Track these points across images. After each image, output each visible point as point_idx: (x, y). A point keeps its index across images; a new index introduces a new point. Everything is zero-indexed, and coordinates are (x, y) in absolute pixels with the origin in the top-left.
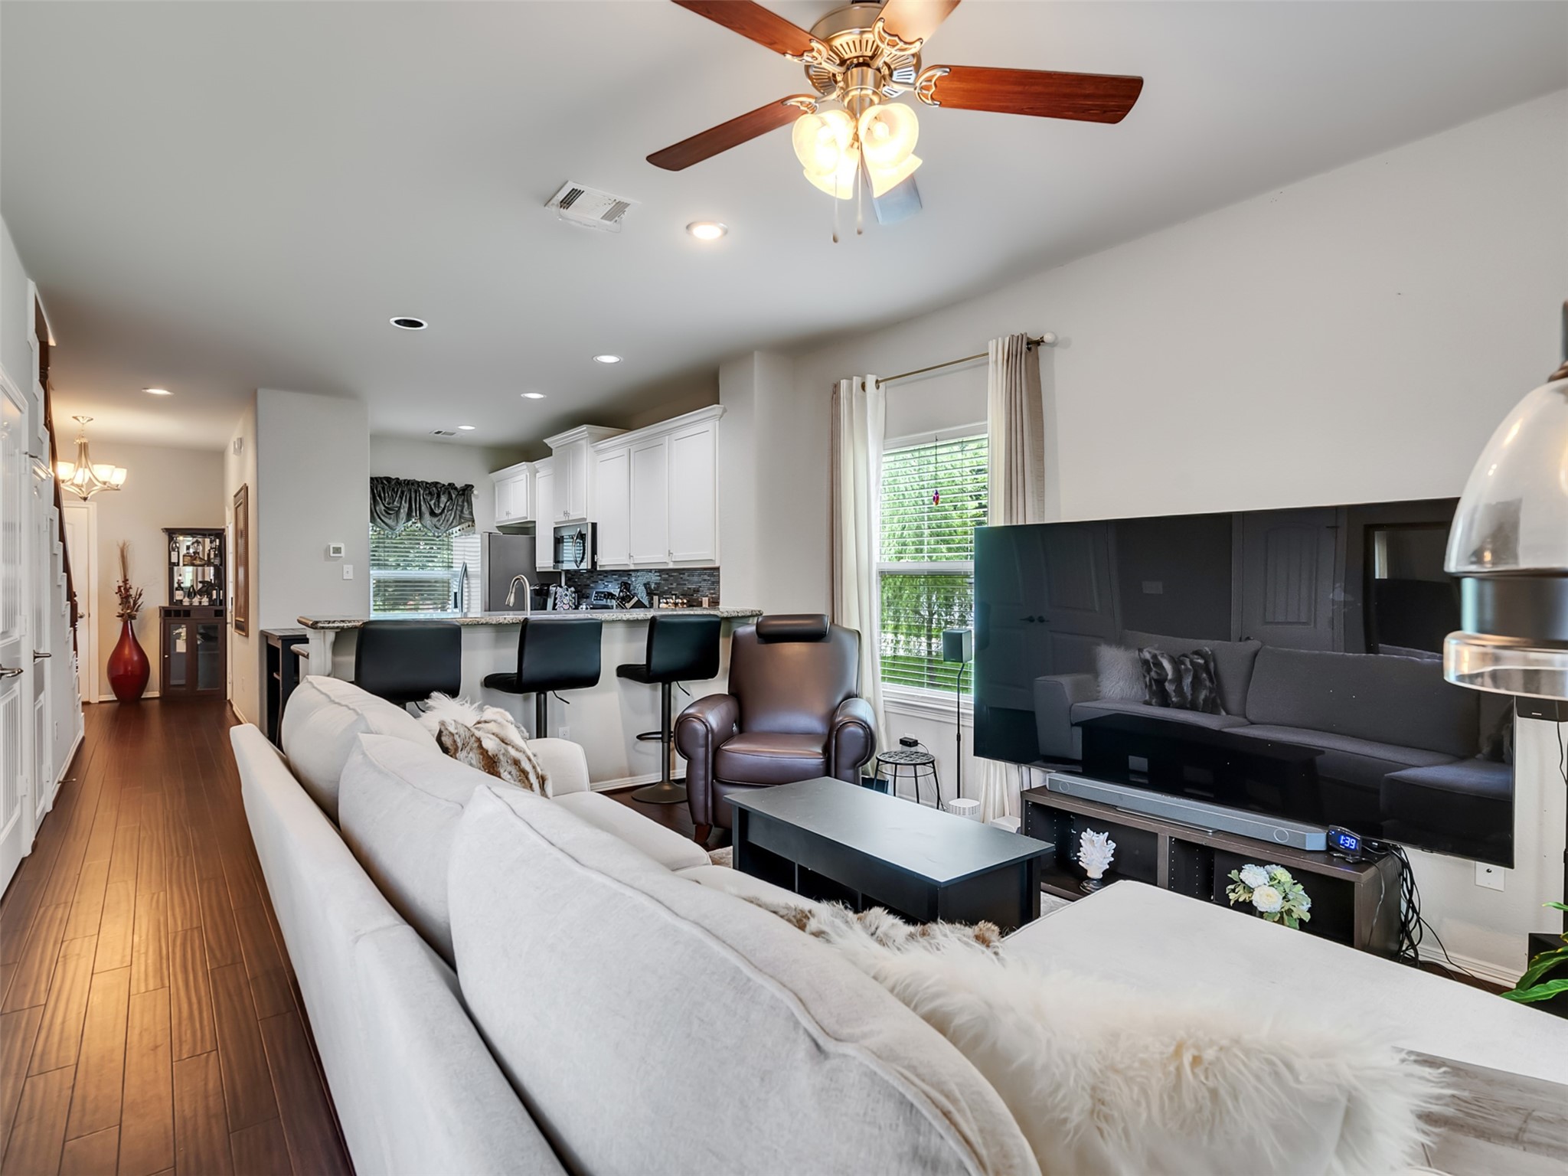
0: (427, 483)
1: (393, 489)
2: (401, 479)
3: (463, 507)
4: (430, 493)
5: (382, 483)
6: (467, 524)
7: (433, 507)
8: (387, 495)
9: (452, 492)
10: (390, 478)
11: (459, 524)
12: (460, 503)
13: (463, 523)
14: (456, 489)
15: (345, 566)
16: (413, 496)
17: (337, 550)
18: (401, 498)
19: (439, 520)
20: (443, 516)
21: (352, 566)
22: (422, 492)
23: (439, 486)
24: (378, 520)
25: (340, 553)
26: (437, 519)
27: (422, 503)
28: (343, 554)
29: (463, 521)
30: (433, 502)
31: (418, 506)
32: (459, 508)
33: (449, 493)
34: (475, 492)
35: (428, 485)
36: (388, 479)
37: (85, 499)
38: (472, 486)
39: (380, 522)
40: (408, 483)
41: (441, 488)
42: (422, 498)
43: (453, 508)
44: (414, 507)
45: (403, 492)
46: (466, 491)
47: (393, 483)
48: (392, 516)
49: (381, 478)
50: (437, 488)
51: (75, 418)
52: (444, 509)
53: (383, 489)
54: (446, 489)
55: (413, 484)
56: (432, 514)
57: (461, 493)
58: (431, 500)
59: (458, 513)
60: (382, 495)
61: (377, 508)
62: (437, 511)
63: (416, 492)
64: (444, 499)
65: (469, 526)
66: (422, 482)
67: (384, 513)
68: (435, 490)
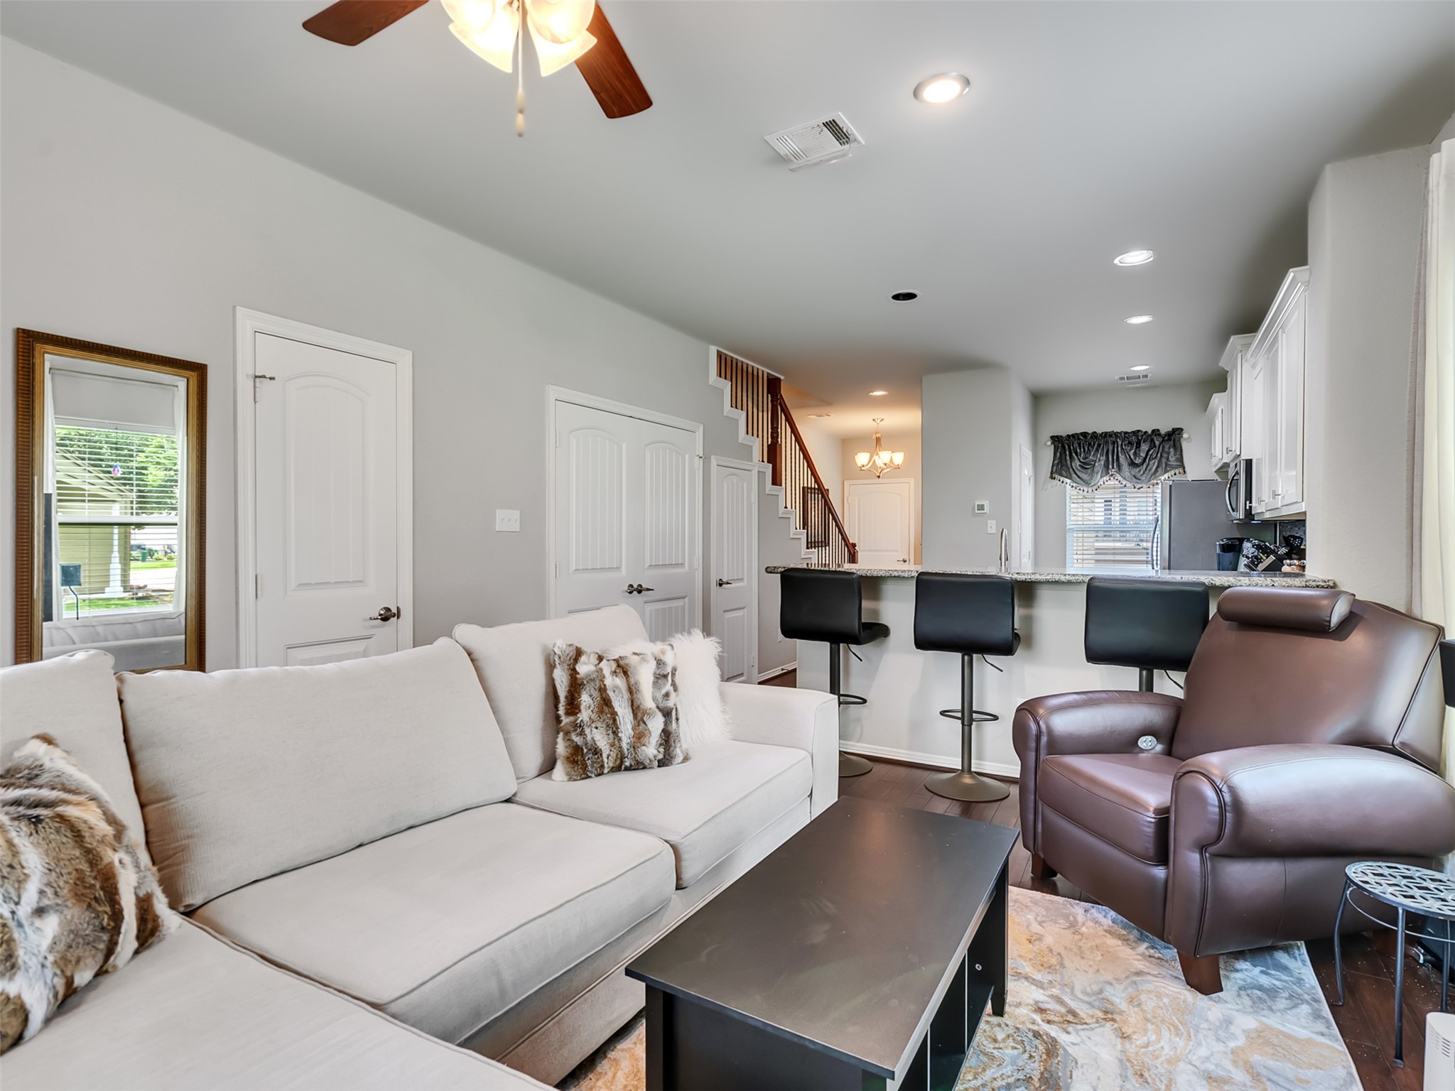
0: (1126, 433)
1: (1090, 444)
2: (1098, 432)
3: (1169, 453)
4: (1130, 443)
5: (1079, 439)
6: (1173, 472)
7: (1132, 457)
8: (1082, 450)
9: (1155, 439)
10: (1086, 433)
11: (1165, 473)
12: (1166, 450)
13: (1168, 471)
14: (1160, 435)
15: (989, 521)
16: (1111, 448)
17: (981, 507)
18: (1097, 450)
19: (1140, 471)
20: (1145, 466)
21: (995, 521)
22: (1120, 443)
23: (1140, 434)
24: (1074, 475)
25: (984, 510)
26: (1138, 469)
27: (1120, 454)
28: (987, 509)
29: (1168, 469)
30: (1133, 451)
31: (1115, 458)
32: (1165, 455)
33: (1152, 440)
34: (1185, 436)
35: (1127, 435)
36: (1085, 434)
37: (879, 477)
38: (1182, 430)
39: (1076, 477)
40: (1106, 435)
41: (1142, 436)
42: (1119, 449)
43: (1157, 456)
44: (1110, 459)
45: (1099, 445)
46: (1174, 436)
47: (1089, 437)
48: (1089, 471)
49: (1077, 434)
50: (1137, 437)
51: (874, 420)
52: (1145, 459)
53: (1079, 444)
54: (1148, 436)
55: (1110, 436)
56: (1133, 464)
57: (1166, 438)
58: (1130, 450)
59: (1164, 460)
60: (1078, 451)
61: (1073, 464)
62: (1138, 461)
63: (1114, 443)
64: (1145, 447)
65: (1175, 474)
66: (1121, 433)
67: (1079, 468)
68: (1135, 439)
